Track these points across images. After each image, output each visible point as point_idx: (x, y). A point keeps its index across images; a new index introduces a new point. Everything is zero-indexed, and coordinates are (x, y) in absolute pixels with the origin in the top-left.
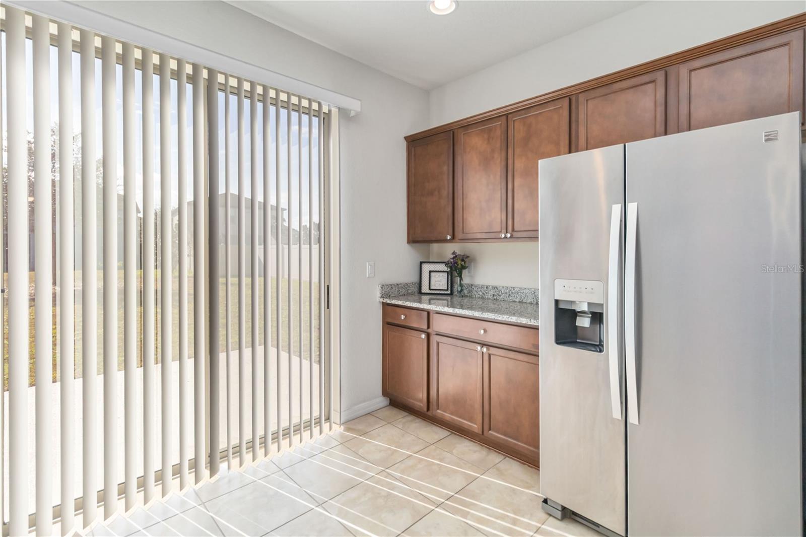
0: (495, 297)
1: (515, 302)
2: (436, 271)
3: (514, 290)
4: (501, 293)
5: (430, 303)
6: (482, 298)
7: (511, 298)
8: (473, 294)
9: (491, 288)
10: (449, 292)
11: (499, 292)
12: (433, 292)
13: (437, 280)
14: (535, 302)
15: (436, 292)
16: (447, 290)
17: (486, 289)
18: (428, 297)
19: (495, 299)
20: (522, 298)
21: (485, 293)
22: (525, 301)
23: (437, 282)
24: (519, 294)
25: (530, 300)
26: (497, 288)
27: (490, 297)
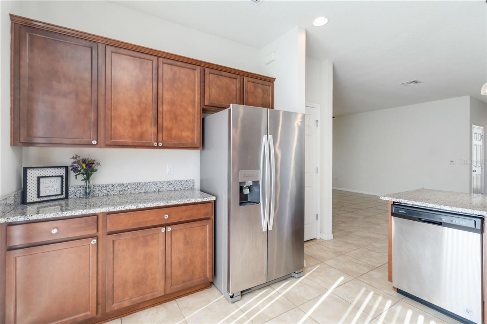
0: (121, 193)
1: (140, 193)
2: (46, 177)
3: (140, 184)
4: (127, 189)
5: (38, 213)
6: (107, 195)
7: (137, 191)
8: (95, 193)
9: (116, 185)
10: (64, 196)
11: (126, 188)
12: (42, 199)
13: (47, 186)
14: (157, 190)
15: (46, 199)
16: (62, 194)
17: (111, 187)
18: (36, 206)
19: (121, 194)
20: (147, 189)
21: (110, 190)
22: (149, 191)
23: (47, 189)
24: (144, 186)
25: (153, 190)
26: (123, 185)
27: (117, 193)
